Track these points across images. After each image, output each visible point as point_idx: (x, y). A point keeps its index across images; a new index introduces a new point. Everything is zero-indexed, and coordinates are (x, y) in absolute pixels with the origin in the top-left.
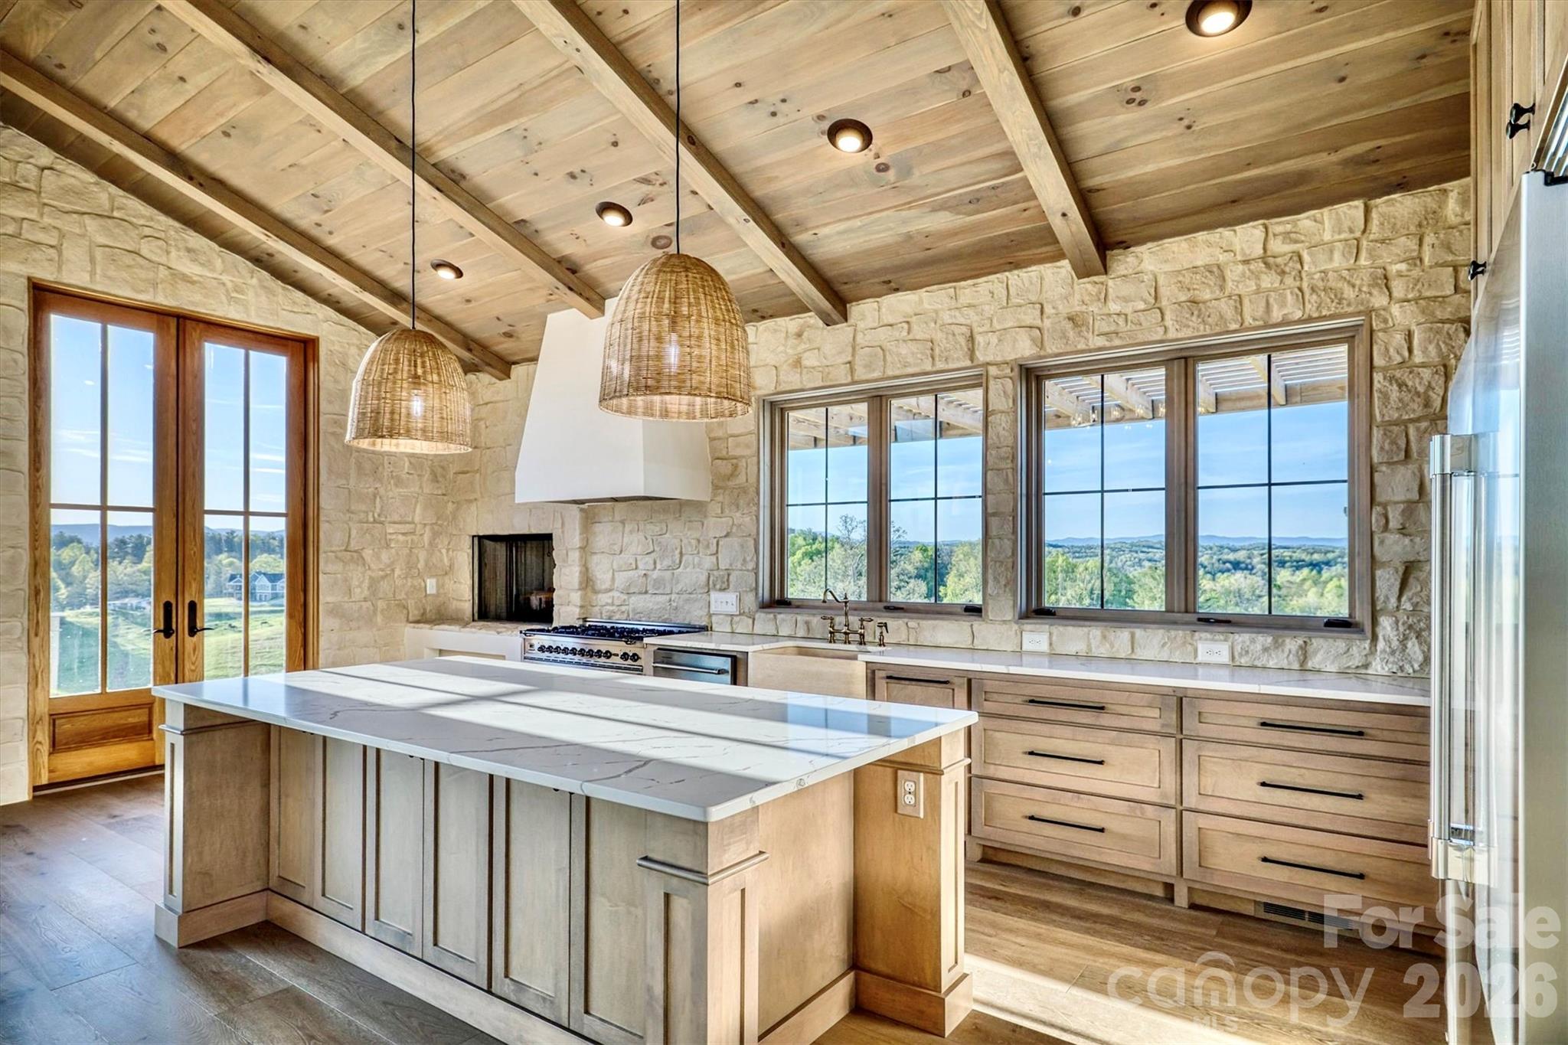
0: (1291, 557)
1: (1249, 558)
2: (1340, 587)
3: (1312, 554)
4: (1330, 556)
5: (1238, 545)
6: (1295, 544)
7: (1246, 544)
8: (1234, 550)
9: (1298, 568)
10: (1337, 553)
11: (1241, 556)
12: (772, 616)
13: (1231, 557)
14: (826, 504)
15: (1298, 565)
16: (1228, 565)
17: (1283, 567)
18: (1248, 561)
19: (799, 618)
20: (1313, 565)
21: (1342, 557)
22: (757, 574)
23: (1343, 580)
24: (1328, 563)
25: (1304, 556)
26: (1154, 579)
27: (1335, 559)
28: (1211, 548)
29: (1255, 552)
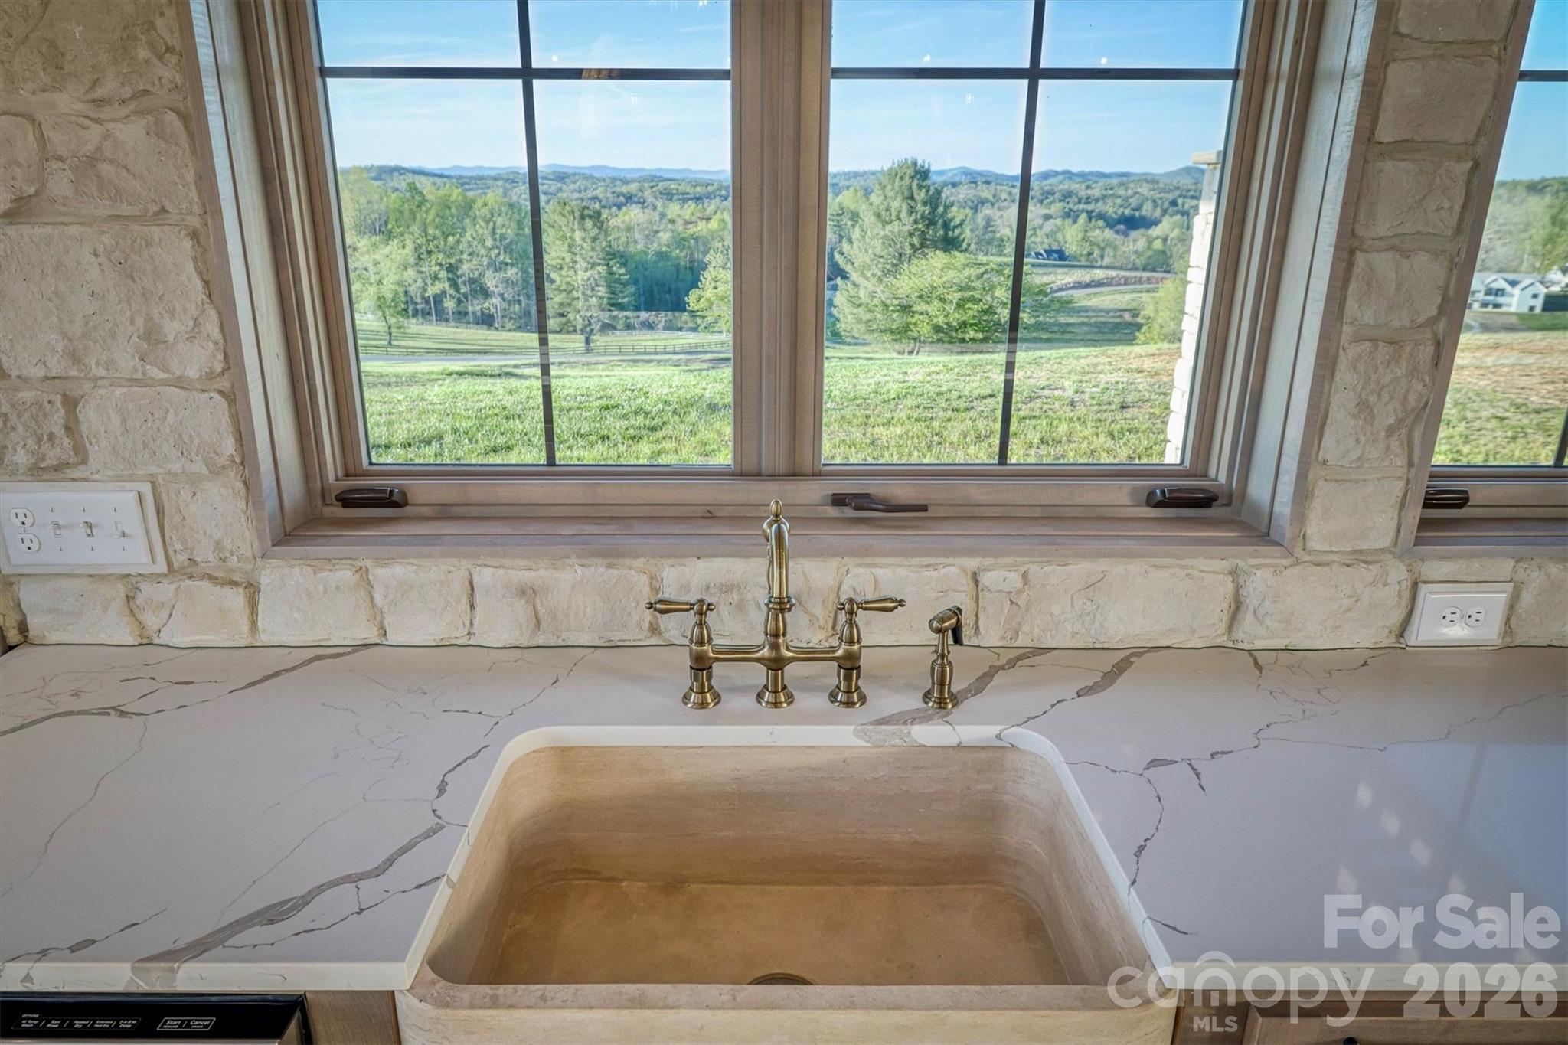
0: (677, 190)
1: (641, 191)
2: (723, 220)
3: (695, 187)
4: (710, 188)
5: (629, 176)
6: (679, 176)
7: (636, 175)
8: (625, 182)
9: (685, 201)
10: (715, 186)
11: (633, 188)
12: (345, 575)
13: (624, 189)
14: (527, 73)
15: (684, 199)
16: (622, 198)
17: (671, 199)
18: (640, 194)
19: (484, 576)
20: (698, 199)
21: (720, 190)
22: (235, 398)
23: (725, 213)
24: (708, 196)
25: (689, 189)
26: (564, 216)
27: (713, 192)
28: (604, 180)
29: (646, 185)
